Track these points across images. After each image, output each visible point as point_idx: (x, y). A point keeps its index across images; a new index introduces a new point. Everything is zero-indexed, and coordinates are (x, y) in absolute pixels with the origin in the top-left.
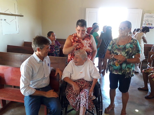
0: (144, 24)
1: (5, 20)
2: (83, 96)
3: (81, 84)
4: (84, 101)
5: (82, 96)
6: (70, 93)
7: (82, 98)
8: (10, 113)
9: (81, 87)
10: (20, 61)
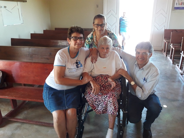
1: (5, 7)
3: (104, 80)
4: (112, 108)
5: (110, 103)
6: (89, 90)
7: (109, 105)
8: (23, 115)
9: (105, 84)
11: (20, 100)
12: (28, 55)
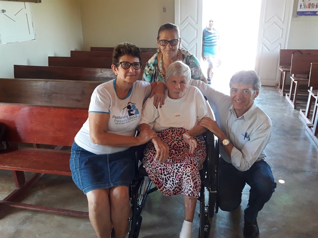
0: (301, 6)
1: (3, 12)
2: (188, 176)
3: (177, 137)
4: (190, 186)
7: (185, 180)
8: (36, 198)
10: (45, 96)
11: (29, 172)
12: (44, 95)
